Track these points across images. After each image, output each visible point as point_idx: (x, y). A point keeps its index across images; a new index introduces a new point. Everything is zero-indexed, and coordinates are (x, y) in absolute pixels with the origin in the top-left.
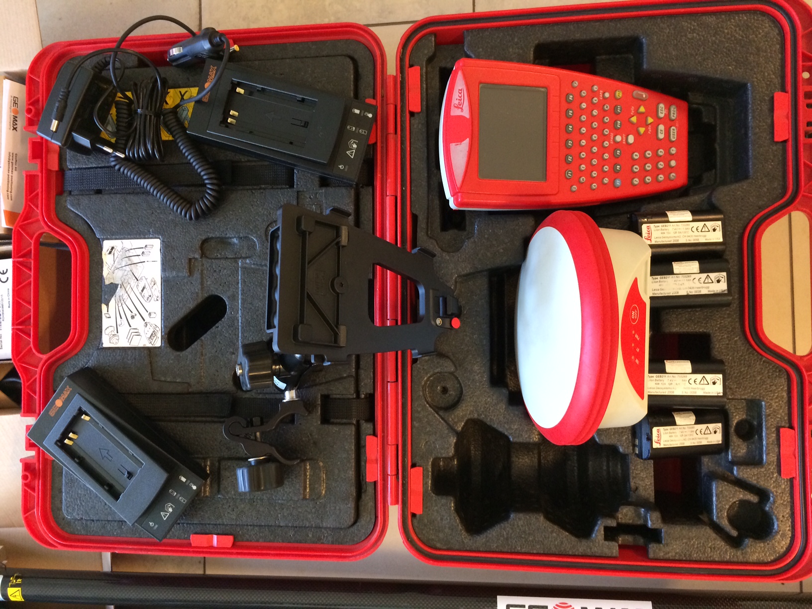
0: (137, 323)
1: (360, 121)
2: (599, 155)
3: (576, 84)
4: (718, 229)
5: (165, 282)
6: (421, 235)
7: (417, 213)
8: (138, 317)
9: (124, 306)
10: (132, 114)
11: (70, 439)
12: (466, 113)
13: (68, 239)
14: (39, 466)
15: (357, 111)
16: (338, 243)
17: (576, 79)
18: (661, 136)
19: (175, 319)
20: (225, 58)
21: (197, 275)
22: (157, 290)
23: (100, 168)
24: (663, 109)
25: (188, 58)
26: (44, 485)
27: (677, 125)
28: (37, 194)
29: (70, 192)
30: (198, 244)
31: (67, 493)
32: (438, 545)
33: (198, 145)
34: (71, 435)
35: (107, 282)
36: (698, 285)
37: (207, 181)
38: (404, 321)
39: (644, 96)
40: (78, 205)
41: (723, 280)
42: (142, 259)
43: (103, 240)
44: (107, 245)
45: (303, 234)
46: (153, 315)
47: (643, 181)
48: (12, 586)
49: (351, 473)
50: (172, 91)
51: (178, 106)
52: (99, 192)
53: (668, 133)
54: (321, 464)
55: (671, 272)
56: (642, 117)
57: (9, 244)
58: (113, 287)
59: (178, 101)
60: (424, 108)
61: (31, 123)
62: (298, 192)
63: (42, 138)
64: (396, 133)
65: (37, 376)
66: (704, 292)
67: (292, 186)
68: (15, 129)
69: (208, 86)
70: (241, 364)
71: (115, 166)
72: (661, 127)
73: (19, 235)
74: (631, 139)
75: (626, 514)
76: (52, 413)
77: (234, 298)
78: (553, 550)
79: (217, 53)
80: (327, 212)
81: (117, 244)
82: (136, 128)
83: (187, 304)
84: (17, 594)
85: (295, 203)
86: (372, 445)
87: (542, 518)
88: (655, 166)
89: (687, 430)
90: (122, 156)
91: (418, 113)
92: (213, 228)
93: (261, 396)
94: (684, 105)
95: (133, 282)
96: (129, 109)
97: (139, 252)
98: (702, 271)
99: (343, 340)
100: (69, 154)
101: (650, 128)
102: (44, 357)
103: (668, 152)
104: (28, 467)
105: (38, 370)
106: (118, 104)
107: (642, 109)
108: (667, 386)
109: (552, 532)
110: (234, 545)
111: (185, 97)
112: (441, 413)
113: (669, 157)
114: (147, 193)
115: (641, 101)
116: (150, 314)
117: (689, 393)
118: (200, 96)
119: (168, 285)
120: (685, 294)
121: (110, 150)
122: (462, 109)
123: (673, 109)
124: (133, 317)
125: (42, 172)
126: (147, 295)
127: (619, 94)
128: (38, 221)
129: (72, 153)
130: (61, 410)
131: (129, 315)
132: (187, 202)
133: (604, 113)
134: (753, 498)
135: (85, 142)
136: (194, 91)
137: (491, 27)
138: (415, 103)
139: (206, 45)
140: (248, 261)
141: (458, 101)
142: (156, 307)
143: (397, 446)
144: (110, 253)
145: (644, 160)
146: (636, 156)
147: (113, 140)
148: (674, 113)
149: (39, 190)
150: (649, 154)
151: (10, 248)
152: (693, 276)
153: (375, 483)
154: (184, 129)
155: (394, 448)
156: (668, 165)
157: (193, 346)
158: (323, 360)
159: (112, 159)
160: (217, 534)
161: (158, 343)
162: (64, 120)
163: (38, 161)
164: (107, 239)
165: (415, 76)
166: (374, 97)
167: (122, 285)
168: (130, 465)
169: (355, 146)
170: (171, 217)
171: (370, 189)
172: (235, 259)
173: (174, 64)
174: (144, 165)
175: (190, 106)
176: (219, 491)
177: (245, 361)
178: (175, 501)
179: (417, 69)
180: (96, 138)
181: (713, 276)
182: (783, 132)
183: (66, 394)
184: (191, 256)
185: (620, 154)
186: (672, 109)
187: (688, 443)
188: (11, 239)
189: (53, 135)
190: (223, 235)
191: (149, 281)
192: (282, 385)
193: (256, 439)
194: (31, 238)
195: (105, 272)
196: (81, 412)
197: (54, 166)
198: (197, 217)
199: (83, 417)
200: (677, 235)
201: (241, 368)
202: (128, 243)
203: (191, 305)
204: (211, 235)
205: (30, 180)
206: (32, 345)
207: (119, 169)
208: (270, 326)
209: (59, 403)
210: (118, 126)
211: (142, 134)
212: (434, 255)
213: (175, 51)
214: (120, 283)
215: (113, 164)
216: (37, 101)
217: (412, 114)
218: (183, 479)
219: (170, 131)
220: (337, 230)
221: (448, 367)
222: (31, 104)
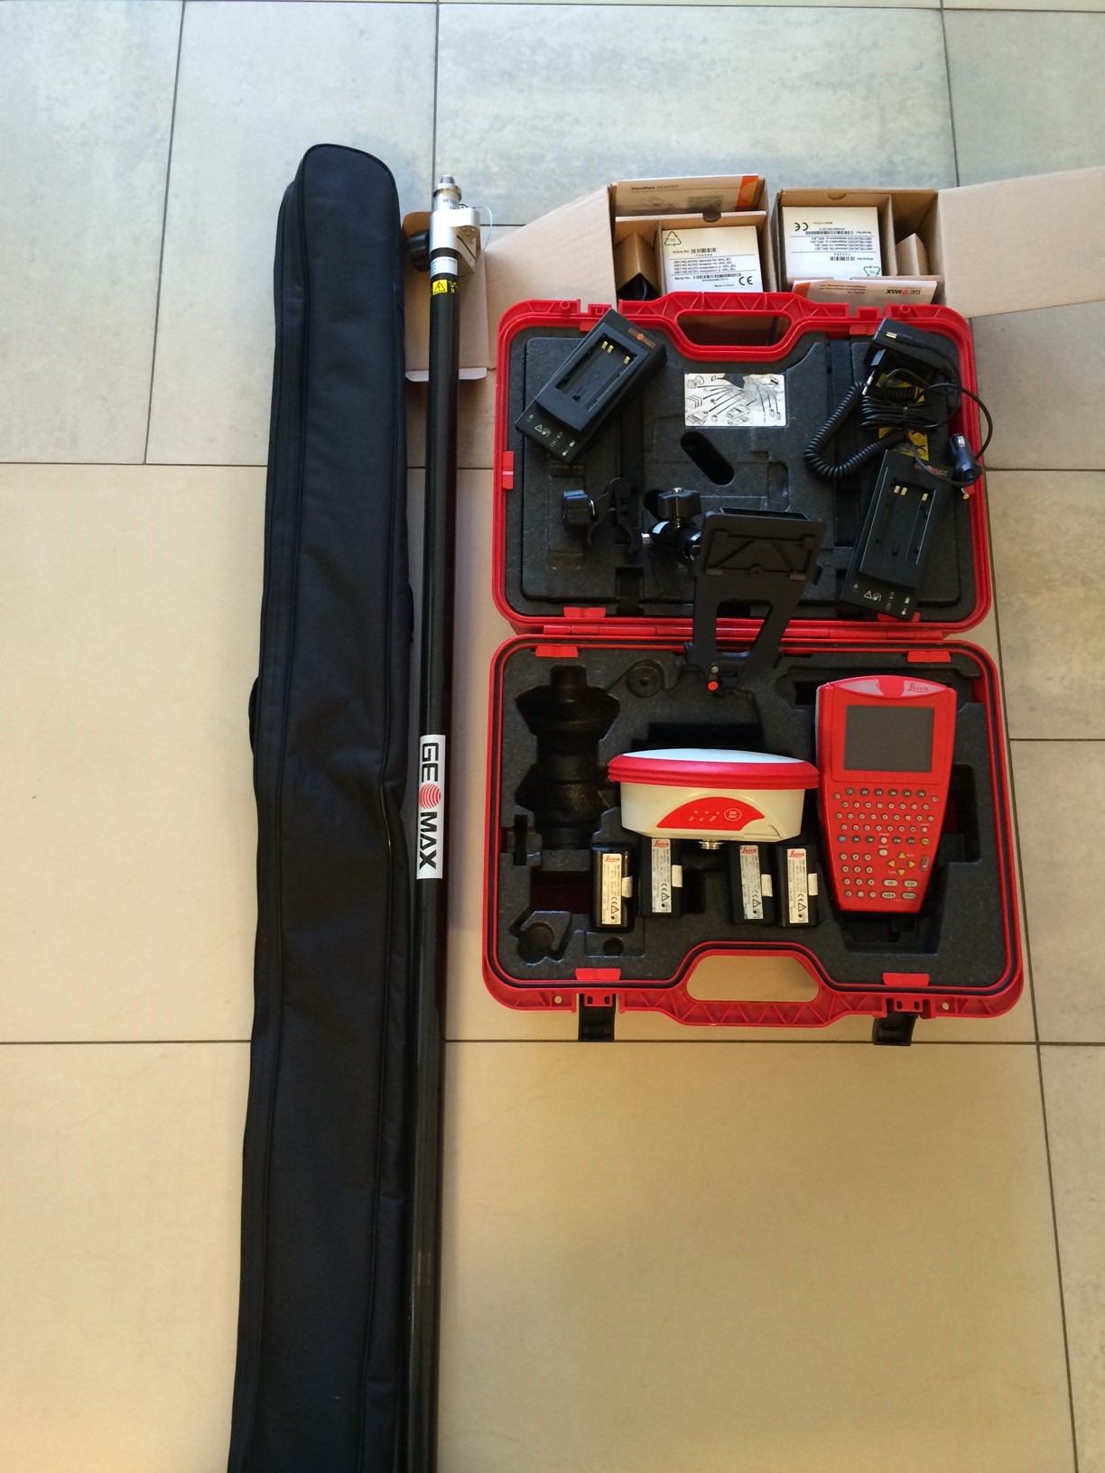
0: (707, 405)
1: (899, 604)
2: (868, 821)
3: (935, 799)
4: (801, 919)
5: (745, 431)
6: (791, 661)
7: (813, 657)
8: (712, 405)
9: (723, 393)
10: (903, 402)
11: (608, 347)
12: (906, 693)
13: (785, 344)
14: (573, 316)
15: (907, 601)
16: (791, 571)
17: (939, 800)
18: (887, 883)
19: (711, 440)
20: (956, 483)
21: (753, 459)
22: (738, 423)
23: (852, 374)
25: (955, 452)
26: (558, 321)
28: (827, 315)
29: (829, 345)
30: (782, 459)
31: (551, 341)
32: (507, 670)
33: (874, 461)
34: (611, 347)
35: (745, 378)
36: (751, 895)
37: (841, 467)
38: (718, 642)
39: (924, 867)
40: (817, 351)
41: (756, 915)
42: (767, 410)
43: (785, 375)
44: (780, 378)
45: (801, 539)
46: (714, 418)
47: (844, 863)
48: (448, 284)
49: (572, 593)
50: (925, 438)
51: (911, 443)
52: (829, 371)
53: (890, 889)
54: (579, 568)
55: (762, 872)
56: (903, 864)
57: (778, 291)
58: (740, 384)
59: (916, 443)
60: (911, 666)
61: (895, 309)
62: (831, 550)
63: (881, 320)
64: (887, 639)
65: (657, 315)
66: (745, 900)
67: (837, 545)
68: (889, 291)
69: (929, 468)
70: (683, 491)
71: (855, 386)
72: (895, 883)
73: (789, 299)
74: (884, 853)
75: (535, 839)
76: (631, 331)
77: (732, 491)
78: (505, 771)
79: (960, 477)
80: (819, 564)
81: (781, 387)
82: (889, 405)
83: (725, 450)
84: (441, 289)
85: (822, 547)
86: (598, 613)
87: (534, 762)
88: (858, 876)
89: (617, 889)
90: (864, 393)
91: (907, 660)
92: (796, 475)
93: (640, 515)
94: (916, 908)
95: (745, 401)
96: (908, 398)
97: (774, 407)
98: (764, 898)
99: (711, 572)
100: (865, 344)
101: (894, 872)
102: (675, 321)
103: (872, 889)
104: (574, 305)
105: (662, 316)
106: (912, 389)
107: (912, 864)
108: (660, 866)
109: (521, 770)
110: (504, 490)
111: (919, 450)
112: (624, 678)
113: (868, 890)
114: (829, 415)
115: (920, 864)
116: (715, 416)
117: (654, 884)
118: (919, 461)
119: (744, 432)
120: (743, 883)
121: (869, 382)
122: (910, 690)
123: (912, 896)
124: (712, 401)
125: (849, 319)
126: (733, 414)
127: (926, 841)
128: (802, 316)
129: (866, 348)
130: (634, 339)
131: (714, 397)
132: (821, 449)
133: (908, 825)
134: (555, 945)
135: (877, 361)
136: (926, 457)
137: (987, 727)
138: (916, 657)
139: (966, 467)
140: (766, 504)
141: (917, 686)
142: (722, 422)
143: (598, 635)
144: (772, 381)
145: (865, 865)
146: (868, 857)
147: (878, 385)
148: (909, 896)
149: (831, 317)
150: (869, 870)
151: (774, 289)
152: (759, 891)
153: (563, 616)
154: (890, 448)
155: (596, 632)
156: (859, 889)
157: (686, 454)
158: (695, 555)
159: (861, 384)
160: (514, 475)
161: (688, 423)
162: (895, 344)
163: (858, 316)
164: (785, 379)
165: (942, 657)
166: (921, 621)
167: (743, 392)
168: (585, 399)
169: (875, 599)
170: (806, 435)
171: (835, 616)
172: (767, 493)
173: (950, 440)
174: (855, 411)
175: (911, 454)
176: (555, 476)
177: (687, 493)
178: (552, 436)
179: (949, 659)
180: (879, 370)
181: (760, 908)
182: (891, 979)
183: (647, 342)
184: (770, 453)
185: (870, 842)
186: (912, 894)
187: (605, 889)
188: (783, 291)
189: (883, 333)
190: (790, 483)
191: (747, 416)
192: (658, 529)
193: (610, 507)
194: (785, 310)
195: (754, 377)
196: (632, 356)
197: (853, 331)
198: (808, 459)
199: (628, 358)
200: (796, 881)
201: (679, 492)
202: (781, 397)
203: (724, 453)
204: (789, 471)
205: (841, 309)
206: (685, 310)
207: (851, 390)
208: (725, 510)
209: (640, 337)
210: (892, 389)
211: (885, 411)
212: (775, 667)
213: (961, 441)
214: (744, 390)
215: (857, 385)
216: (915, 315)
217: (906, 654)
218: (572, 444)
219: (886, 436)
220: (803, 571)
221: (668, 684)
222: (912, 309)
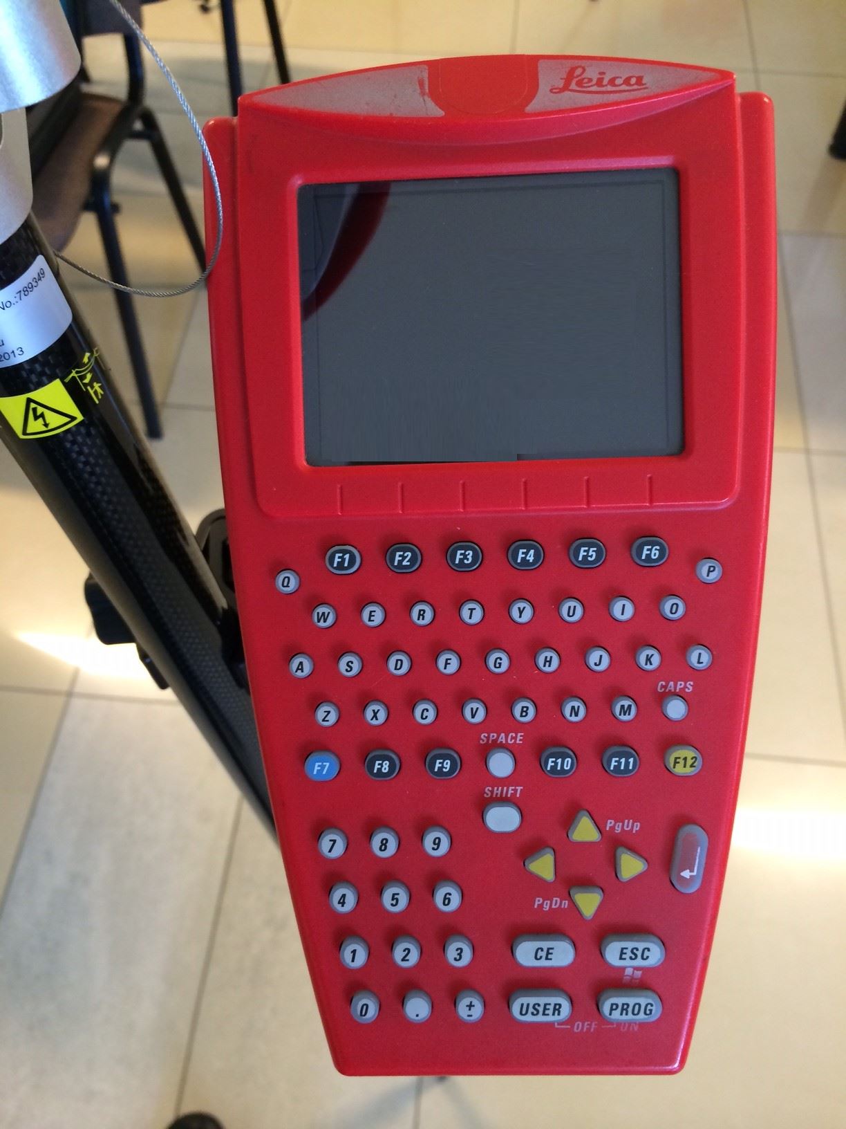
18: (526, 953)
24: (639, 962)
27: (578, 1027)
39: (686, 874)
53: (542, 981)
72: (562, 953)
74: (502, 819)
88: (398, 929)
101: (556, 902)
103: (463, 983)
107: (631, 866)
113: (443, 988)
122: (566, 88)
141: (595, 77)
145: (421, 877)
146: (436, 843)
150: (448, 898)
156: (409, 983)
